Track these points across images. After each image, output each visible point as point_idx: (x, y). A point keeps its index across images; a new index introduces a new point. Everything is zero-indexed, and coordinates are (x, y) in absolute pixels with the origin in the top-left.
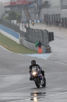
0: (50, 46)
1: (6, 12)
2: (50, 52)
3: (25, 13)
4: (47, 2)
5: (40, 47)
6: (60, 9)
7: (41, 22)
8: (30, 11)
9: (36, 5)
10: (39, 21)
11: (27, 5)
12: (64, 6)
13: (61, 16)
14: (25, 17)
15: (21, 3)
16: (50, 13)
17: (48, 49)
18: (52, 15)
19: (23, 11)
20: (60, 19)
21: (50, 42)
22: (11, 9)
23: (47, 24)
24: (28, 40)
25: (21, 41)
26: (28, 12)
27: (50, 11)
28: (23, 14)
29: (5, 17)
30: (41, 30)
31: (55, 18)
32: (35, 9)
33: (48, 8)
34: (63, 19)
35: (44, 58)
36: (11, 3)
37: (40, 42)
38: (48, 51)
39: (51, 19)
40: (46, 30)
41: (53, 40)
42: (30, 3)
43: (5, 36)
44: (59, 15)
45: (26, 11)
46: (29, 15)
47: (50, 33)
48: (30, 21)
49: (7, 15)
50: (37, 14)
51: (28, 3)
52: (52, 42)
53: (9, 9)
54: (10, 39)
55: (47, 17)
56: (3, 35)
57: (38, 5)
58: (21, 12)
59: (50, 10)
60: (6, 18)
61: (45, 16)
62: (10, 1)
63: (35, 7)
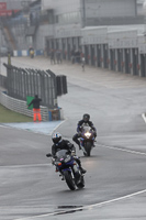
0: (59, 106)
2: (59, 119)
3: (3, 34)
4: (51, 11)
5: (37, 107)
6: (79, 25)
8: (14, 30)
9: (26, 17)
11: (8, 17)
12: (89, 19)
13: (83, 42)
16: (59, 35)
17: (53, 112)
18: (63, 39)
20: (80, 47)
21: (58, 98)
23: (52, 58)
24: (11, 94)
26: (11, 34)
27: (59, 31)
30: (39, 72)
31: (69, 45)
32: (26, 27)
33: (53, 23)
34: (86, 47)
35: (45, 132)
37: (37, 96)
38: (55, 116)
39: (61, 47)
40: (49, 71)
41: (65, 92)
42: (15, 14)
44: (79, 38)
45: (5, 30)
46: (12, 40)
47: (58, 78)
48: (15, 53)
50: (31, 38)
51: (10, 14)
52: (63, 96)
55: (51, 42)
59: (57, 27)
61: (48, 42)
63: (26, 23)
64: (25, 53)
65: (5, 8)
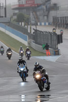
0: (59, 48)
1: (14, 14)
2: (58, 54)
3: (33, 15)
7: (49, 24)
8: (38, 13)
9: (44, 7)
10: (47, 24)
11: (35, 7)
14: (34, 19)
15: (29, 5)
17: (56, 51)
18: (61, 18)
19: (31, 13)
21: (58, 45)
22: (19, 11)
24: (36, 43)
25: (29, 44)
26: (37, 15)
27: (59, 14)
28: (32, 16)
29: (13, 19)
30: (49, 33)
32: (44, 12)
33: (56, 10)
35: (52, 60)
36: (19, 5)
38: (57, 53)
39: (60, 21)
41: (62, 42)
42: (39, 5)
43: (13, 39)
45: (34, 13)
46: (37, 18)
47: (58, 35)
48: (39, 24)
49: (15, 17)
50: (46, 17)
51: (36, 6)
52: (61, 44)
53: (17, 11)
54: (18, 41)
55: (55, 19)
56: (11, 38)
57: (46, 7)
58: (30, 14)
59: (58, 12)
60: (14, 21)
61: (54, 19)
62: (18, 3)
63: (44, 10)
64: (43, 24)
65: (34, 3)
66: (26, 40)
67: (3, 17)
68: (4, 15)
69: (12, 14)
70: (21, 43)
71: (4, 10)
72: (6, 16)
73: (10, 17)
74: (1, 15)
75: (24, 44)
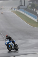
1: (30, 4)
22: (32, 3)
29: (29, 7)
43: (29, 18)
49: (30, 6)
53: (31, 3)
54: (31, 19)
56: (27, 17)
66: (36, 19)
67: (23, 6)
68: (24, 5)
69: (28, 4)
70: (33, 20)
71: (24, 2)
72: (25, 5)
73: (27, 6)
74: (22, 5)
75: (35, 21)
